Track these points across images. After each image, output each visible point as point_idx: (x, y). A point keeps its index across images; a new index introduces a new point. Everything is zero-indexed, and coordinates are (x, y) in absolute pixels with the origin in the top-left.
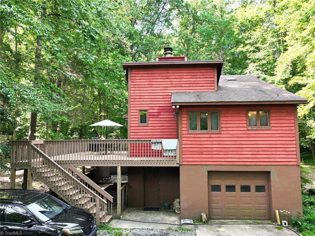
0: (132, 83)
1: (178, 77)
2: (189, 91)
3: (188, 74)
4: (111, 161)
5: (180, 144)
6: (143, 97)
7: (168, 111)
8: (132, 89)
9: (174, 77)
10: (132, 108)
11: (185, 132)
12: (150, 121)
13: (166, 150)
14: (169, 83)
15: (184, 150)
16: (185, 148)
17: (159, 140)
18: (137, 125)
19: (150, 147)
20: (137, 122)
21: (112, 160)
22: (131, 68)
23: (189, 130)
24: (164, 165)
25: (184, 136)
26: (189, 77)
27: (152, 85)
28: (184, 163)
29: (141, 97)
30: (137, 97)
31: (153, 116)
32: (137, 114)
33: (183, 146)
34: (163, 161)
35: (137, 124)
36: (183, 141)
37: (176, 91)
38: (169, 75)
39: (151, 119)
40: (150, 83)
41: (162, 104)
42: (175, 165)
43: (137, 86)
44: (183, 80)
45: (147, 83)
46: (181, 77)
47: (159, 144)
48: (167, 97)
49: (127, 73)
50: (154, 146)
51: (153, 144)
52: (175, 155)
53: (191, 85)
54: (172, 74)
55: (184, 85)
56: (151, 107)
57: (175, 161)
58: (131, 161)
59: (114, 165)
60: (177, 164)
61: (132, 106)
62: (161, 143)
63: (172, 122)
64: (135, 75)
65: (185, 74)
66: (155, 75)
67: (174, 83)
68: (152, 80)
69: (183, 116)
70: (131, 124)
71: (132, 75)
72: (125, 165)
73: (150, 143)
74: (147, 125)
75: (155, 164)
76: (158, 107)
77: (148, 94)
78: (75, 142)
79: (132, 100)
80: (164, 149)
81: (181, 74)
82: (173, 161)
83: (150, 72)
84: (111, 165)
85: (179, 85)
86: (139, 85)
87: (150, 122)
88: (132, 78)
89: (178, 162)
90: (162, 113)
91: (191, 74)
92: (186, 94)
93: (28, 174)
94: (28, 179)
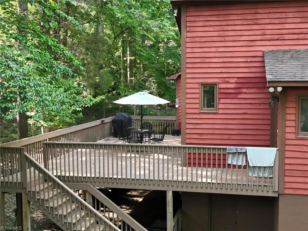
0: (189, 35)
1: (277, 21)
2: (297, 48)
3: (297, 15)
4: (156, 182)
5: (281, 157)
6: (208, 60)
7: (256, 85)
8: (188, 45)
9: (267, 21)
10: (188, 81)
11: (293, 136)
12: (222, 104)
13: (254, 167)
14: (258, 32)
15: (287, 167)
16: (290, 164)
17: (242, 149)
18: (197, 111)
19: (224, 160)
20: (197, 106)
21: (157, 180)
22: (187, 6)
23: (300, 132)
24: (249, 193)
25: (288, 142)
26: (298, 20)
27: (225, 37)
28: (287, 192)
29: (204, 59)
30: (198, 60)
31: (226, 95)
32: (197, 91)
33: (287, 161)
34: (248, 185)
35: (198, 110)
36: (287, 153)
37: (270, 48)
38: (258, 16)
39: (222, 101)
40: (222, 33)
41: (244, 72)
42: (271, 194)
43: (198, 39)
44: (287, 26)
45: (216, 34)
46: (283, 21)
47: (241, 156)
48: (254, 60)
49: (179, 14)
50: (232, 158)
51: (230, 156)
52: (271, 176)
53: (301, 36)
54: (265, 16)
55: (286, 37)
56: (224, 79)
57: (271, 187)
58: (191, 182)
59: (161, 188)
60: (274, 192)
61: (188, 76)
62: (245, 154)
63: (262, 106)
64: (193, 19)
65: (291, 15)
66: (231, 18)
67: (268, 32)
68: (226, 28)
69: (287, 106)
70: (187, 110)
71: (189, 19)
72: (179, 189)
73: (224, 153)
74: (215, 112)
75: (234, 190)
76: (236, 79)
77: (217, 55)
78: (95, 146)
79: (188, 66)
80: (251, 165)
81: (283, 15)
82: (267, 186)
83: (221, 13)
84: (156, 188)
85: (277, 36)
86: (202, 38)
87: (220, 106)
88: (188, 25)
89: (276, 190)
90: (244, 90)
91: (301, 15)
92: (292, 57)
93: (23, 201)
94: (24, 210)
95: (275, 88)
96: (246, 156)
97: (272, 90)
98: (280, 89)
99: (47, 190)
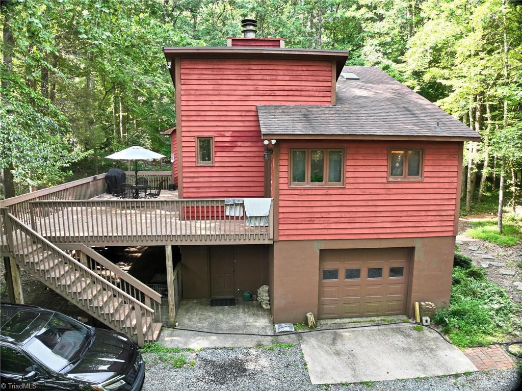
0: (184, 87)
1: (268, 78)
2: (287, 104)
3: (286, 73)
4: (154, 237)
5: (276, 206)
6: (203, 114)
7: (250, 139)
8: (183, 98)
9: (260, 77)
10: (184, 134)
11: (285, 186)
12: (218, 157)
13: (251, 217)
14: (251, 87)
15: (281, 216)
16: (283, 213)
17: (239, 201)
18: (194, 165)
19: (223, 212)
20: (194, 160)
21: (155, 236)
22: (181, 59)
23: (292, 183)
24: (247, 242)
25: (281, 192)
26: (287, 78)
27: (220, 91)
28: (281, 238)
29: (200, 112)
30: (193, 113)
31: (222, 148)
32: (193, 144)
33: (281, 210)
34: (246, 235)
35: (194, 163)
36: (280, 202)
37: (263, 103)
38: (252, 72)
39: (219, 154)
40: (216, 87)
41: (239, 126)
42: (267, 242)
43: (193, 92)
44: (278, 83)
45: (211, 87)
46: (274, 77)
47: (238, 207)
48: (248, 114)
49: (173, 66)
50: (230, 210)
51: (228, 207)
52: (267, 225)
53: (290, 93)
54: (257, 72)
55: (278, 93)
56: (219, 132)
57: (266, 236)
58: (190, 235)
59: (159, 244)
60: (270, 239)
61: (184, 129)
62: (242, 205)
63: (256, 159)
64: (187, 71)
65: (281, 73)
66: (225, 73)
67: (260, 88)
68: (221, 82)
69: (281, 158)
70: (183, 163)
71: (183, 71)
72: (179, 243)
73: (222, 205)
74: (212, 165)
75: (232, 240)
76: (231, 133)
77: (213, 108)
78: (86, 204)
79: (184, 119)
80: (248, 215)
81: (274, 73)
82: (263, 234)
83: (216, 67)
84: (154, 244)
85: (269, 92)
86: (197, 91)
87: (217, 159)
88: (182, 78)
89: (272, 237)
90: (239, 144)
91: (290, 73)
92: (283, 112)
93: (12, 265)
94: (13, 274)
95: (270, 140)
96: (243, 207)
97: (266, 142)
98: (274, 142)
99: (36, 252)
